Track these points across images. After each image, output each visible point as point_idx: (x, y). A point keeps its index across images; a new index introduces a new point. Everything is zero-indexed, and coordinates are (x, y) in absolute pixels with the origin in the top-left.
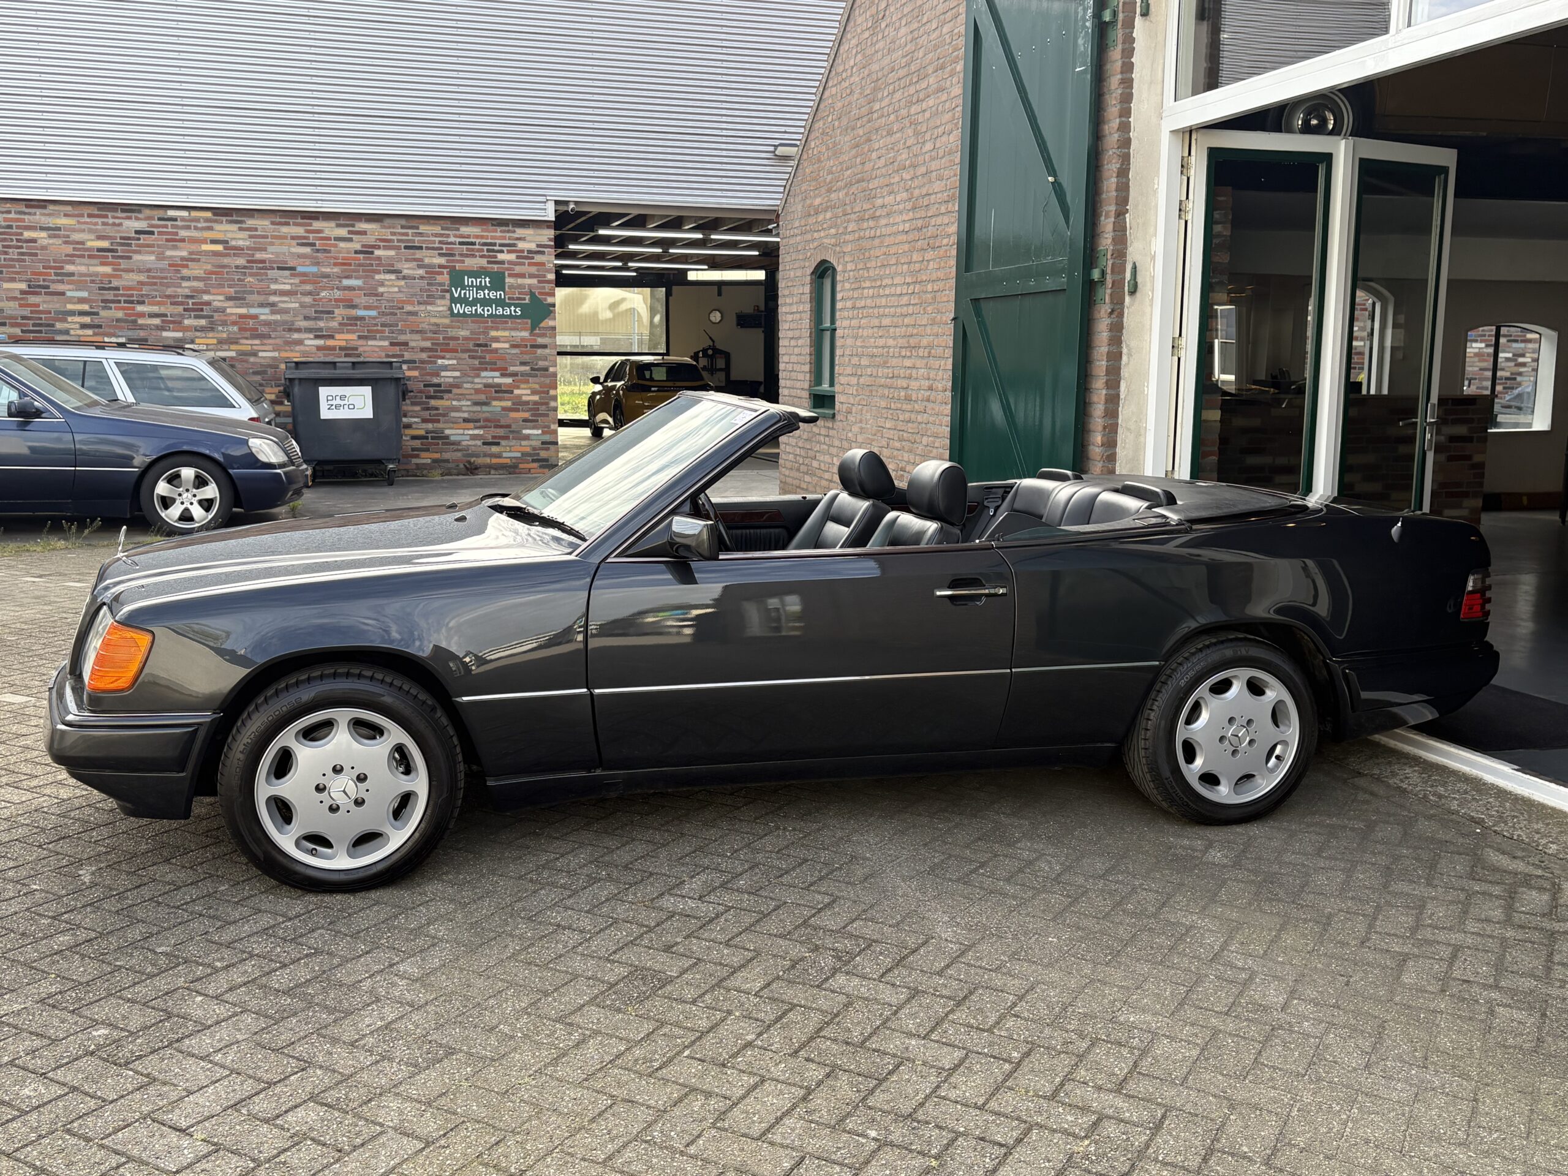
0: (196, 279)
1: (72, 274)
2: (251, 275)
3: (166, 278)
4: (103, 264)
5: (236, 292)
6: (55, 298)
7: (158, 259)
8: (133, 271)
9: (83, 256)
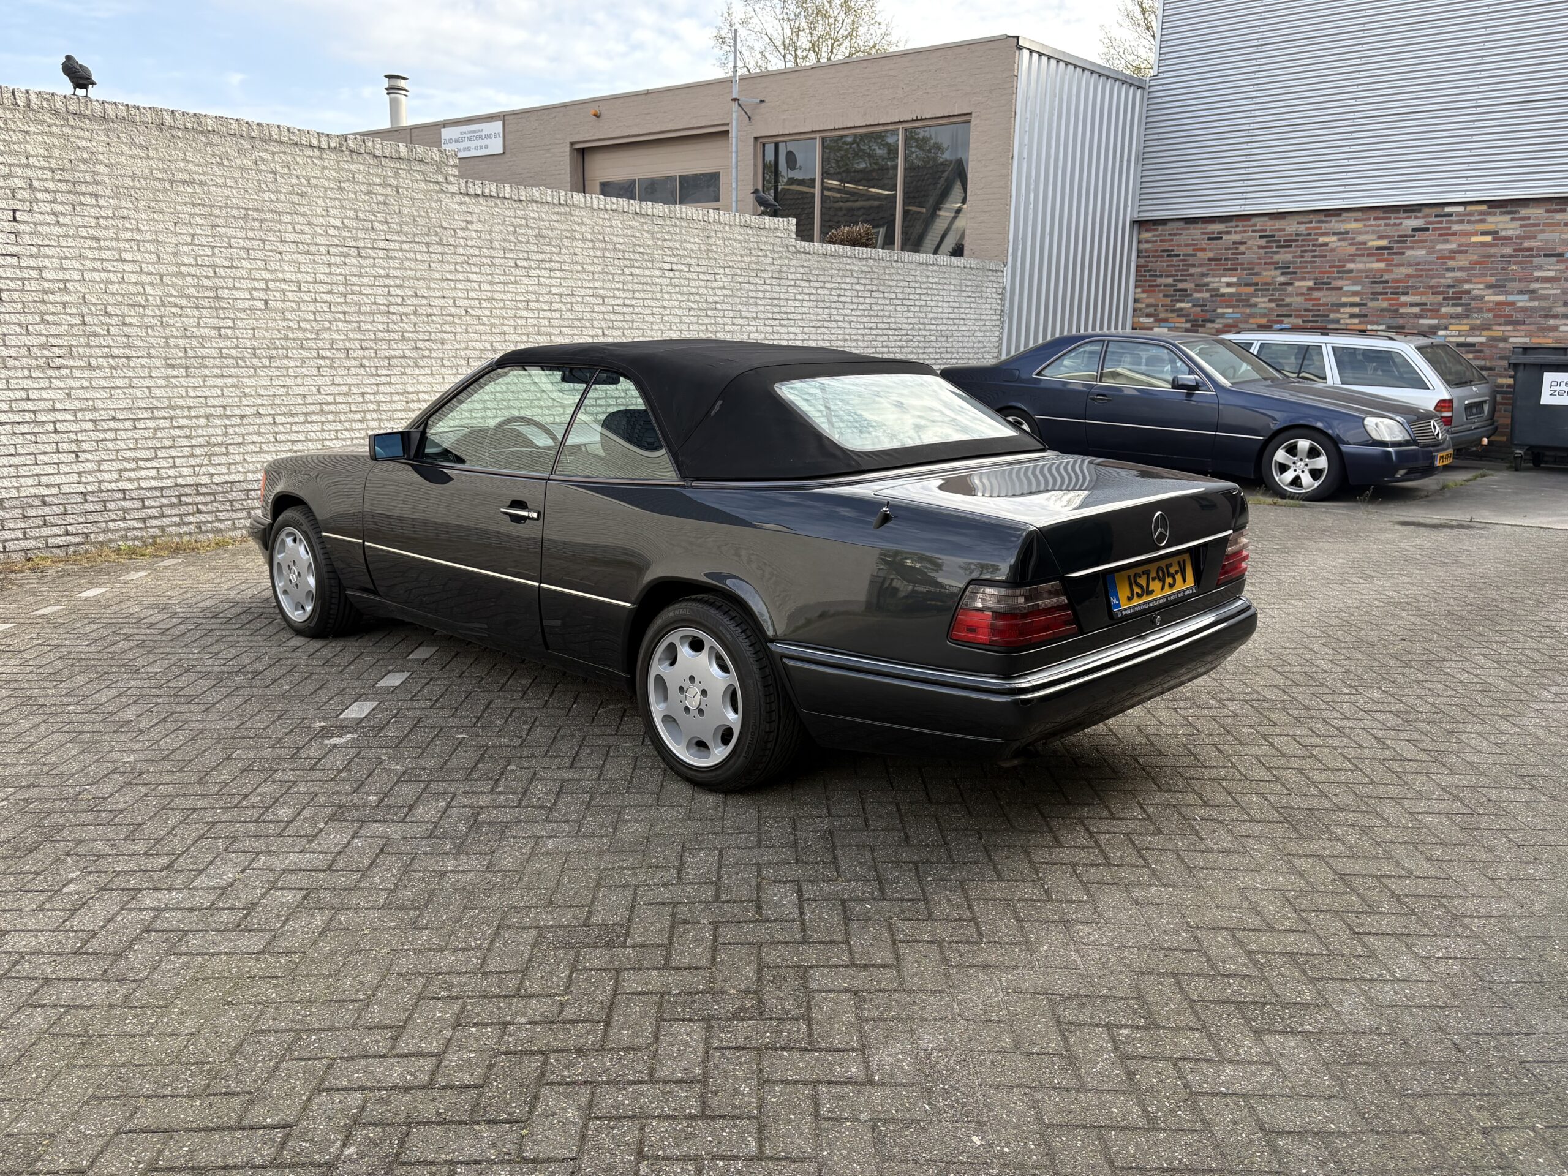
0: (1461, 269)
1: (1351, 271)
2: (1515, 263)
3: (1432, 270)
4: (1378, 261)
5: (1497, 281)
6: (1334, 293)
7: (1428, 253)
8: (1403, 265)
9: (1363, 255)
